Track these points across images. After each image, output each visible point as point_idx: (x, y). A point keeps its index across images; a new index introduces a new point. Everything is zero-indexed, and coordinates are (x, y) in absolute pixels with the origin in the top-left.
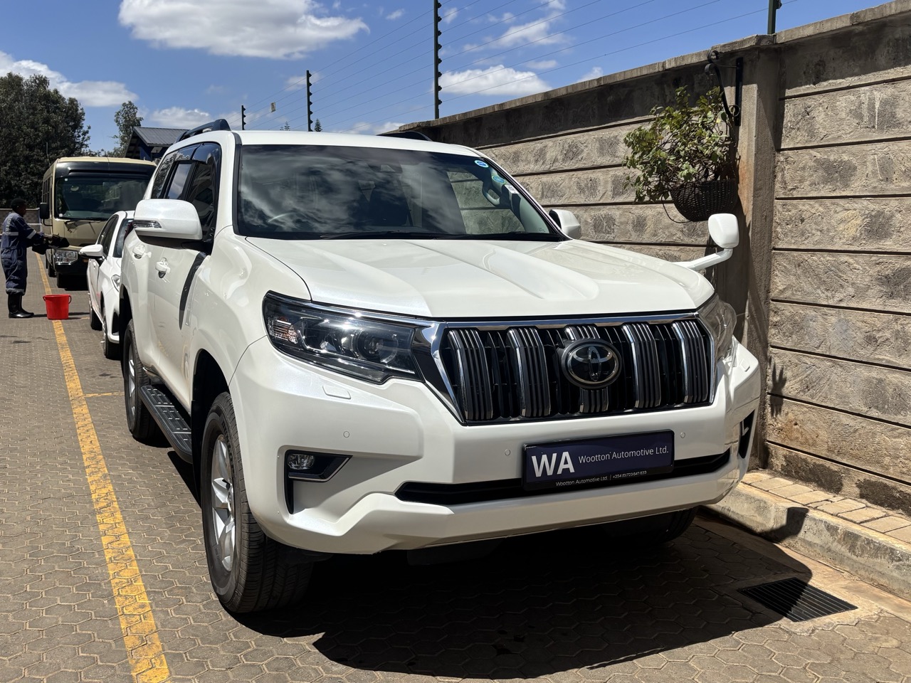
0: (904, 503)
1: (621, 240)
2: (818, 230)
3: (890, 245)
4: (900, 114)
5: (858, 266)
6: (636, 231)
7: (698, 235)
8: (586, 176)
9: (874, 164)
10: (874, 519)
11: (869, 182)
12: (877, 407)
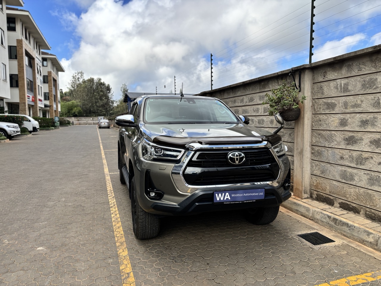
0: (353, 209)
1: (266, 127)
2: (325, 124)
3: (347, 129)
4: (350, 88)
5: (337, 135)
6: (271, 124)
7: (289, 125)
8: (256, 107)
9: (342, 104)
10: (343, 214)
11: (340, 109)
12: (344, 179)
